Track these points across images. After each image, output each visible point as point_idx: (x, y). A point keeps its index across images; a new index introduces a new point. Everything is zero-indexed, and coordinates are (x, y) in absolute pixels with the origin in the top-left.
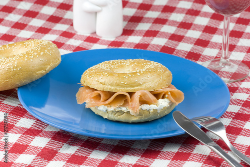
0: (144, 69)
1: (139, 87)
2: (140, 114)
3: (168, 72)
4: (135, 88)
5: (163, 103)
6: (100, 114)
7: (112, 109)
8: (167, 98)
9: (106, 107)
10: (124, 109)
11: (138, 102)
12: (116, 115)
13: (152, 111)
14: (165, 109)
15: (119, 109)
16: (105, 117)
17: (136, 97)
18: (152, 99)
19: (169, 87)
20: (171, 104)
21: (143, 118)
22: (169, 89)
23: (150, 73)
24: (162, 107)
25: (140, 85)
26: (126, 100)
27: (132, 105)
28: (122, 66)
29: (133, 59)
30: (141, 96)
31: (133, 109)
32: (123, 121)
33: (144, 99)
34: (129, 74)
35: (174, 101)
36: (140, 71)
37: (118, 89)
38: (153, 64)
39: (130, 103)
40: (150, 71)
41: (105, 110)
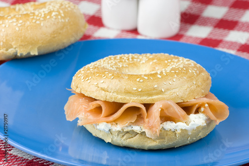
0: (168, 69)
1: (160, 96)
2: (161, 137)
3: (205, 74)
4: (155, 97)
5: (197, 121)
6: (100, 136)
7: (118, 128)
8: (203, 112)
9: (109, 125)
10: (136, 128)
11: (158, 119)
12: (125, 137)
13: (179, 131)
14: (199, 129)
15: (130, 129)
16: (108, 140)
17: (156, 110)
18: (179, 114)
19: (206, 96)
20: (209, 121)
21: (166, 143)
22: (205, 100)
23: (178, 74)
24: (195, 127)
25: (161, 92)
26: (141, 115)
27: (149, 122)
28: (134, 65)
29: (151, 53)
30: (162, 110)
31: (151, 128)
32: (135, 146)
33: (168, 114)
34: (145, 75)
35: (213, 117)
36: (162, 73)
37: (128, 98)
38: (182, 62)
39: (146, 120)
40: (177, 72)
41: (107, 130)
